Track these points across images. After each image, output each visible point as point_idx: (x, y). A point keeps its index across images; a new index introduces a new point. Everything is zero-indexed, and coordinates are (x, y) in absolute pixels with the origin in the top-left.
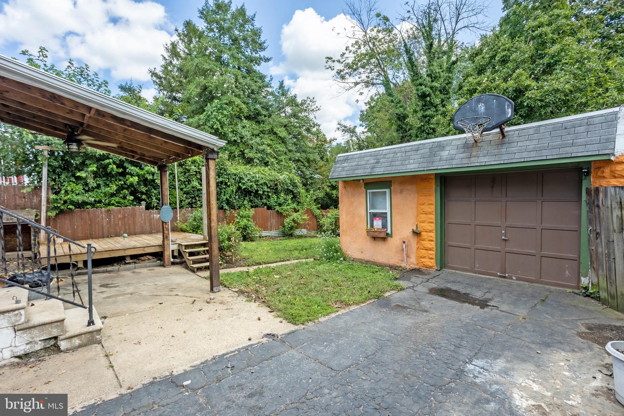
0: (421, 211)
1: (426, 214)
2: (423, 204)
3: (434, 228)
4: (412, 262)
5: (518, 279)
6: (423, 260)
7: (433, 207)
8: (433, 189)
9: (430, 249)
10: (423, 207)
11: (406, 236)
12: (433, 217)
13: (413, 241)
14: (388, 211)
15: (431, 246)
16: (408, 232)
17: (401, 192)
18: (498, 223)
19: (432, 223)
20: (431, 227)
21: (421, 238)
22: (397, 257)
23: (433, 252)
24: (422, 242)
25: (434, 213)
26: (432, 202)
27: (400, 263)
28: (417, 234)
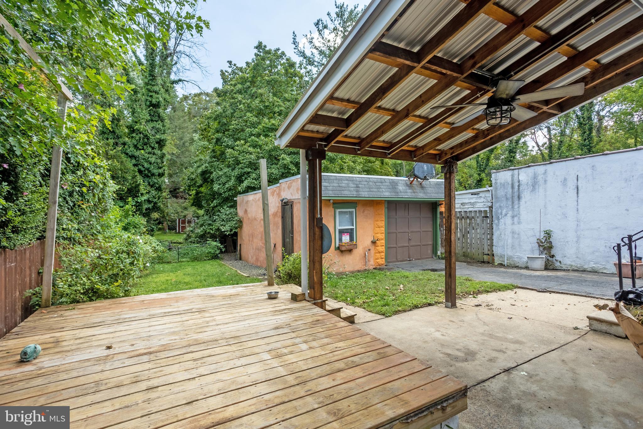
0: (377, 226)
1: (379, 227)
2: (377, 221)
3: (384, 237)
4: (372, 264)
5: (416, 259)
6: (378, 261)
7: (383, 222)
8: (383, 211)
9: (382, 252)
10: (377, 222)
11: (367, 245)
12: (383, 229)
13: (372, 248)
14: (354, 227)
15: (382, 250)
16: (368, 242)
17: (363, 212)
18: (407, 230)
19: (383, 233)
20: (382, 236)
21: (376, 245)
22: (361, 263)
23: (383, 254)
24: (377, 248)
25: (384, 227)
26: (384, 219)
27: (363, 267)
28: (374, 243)
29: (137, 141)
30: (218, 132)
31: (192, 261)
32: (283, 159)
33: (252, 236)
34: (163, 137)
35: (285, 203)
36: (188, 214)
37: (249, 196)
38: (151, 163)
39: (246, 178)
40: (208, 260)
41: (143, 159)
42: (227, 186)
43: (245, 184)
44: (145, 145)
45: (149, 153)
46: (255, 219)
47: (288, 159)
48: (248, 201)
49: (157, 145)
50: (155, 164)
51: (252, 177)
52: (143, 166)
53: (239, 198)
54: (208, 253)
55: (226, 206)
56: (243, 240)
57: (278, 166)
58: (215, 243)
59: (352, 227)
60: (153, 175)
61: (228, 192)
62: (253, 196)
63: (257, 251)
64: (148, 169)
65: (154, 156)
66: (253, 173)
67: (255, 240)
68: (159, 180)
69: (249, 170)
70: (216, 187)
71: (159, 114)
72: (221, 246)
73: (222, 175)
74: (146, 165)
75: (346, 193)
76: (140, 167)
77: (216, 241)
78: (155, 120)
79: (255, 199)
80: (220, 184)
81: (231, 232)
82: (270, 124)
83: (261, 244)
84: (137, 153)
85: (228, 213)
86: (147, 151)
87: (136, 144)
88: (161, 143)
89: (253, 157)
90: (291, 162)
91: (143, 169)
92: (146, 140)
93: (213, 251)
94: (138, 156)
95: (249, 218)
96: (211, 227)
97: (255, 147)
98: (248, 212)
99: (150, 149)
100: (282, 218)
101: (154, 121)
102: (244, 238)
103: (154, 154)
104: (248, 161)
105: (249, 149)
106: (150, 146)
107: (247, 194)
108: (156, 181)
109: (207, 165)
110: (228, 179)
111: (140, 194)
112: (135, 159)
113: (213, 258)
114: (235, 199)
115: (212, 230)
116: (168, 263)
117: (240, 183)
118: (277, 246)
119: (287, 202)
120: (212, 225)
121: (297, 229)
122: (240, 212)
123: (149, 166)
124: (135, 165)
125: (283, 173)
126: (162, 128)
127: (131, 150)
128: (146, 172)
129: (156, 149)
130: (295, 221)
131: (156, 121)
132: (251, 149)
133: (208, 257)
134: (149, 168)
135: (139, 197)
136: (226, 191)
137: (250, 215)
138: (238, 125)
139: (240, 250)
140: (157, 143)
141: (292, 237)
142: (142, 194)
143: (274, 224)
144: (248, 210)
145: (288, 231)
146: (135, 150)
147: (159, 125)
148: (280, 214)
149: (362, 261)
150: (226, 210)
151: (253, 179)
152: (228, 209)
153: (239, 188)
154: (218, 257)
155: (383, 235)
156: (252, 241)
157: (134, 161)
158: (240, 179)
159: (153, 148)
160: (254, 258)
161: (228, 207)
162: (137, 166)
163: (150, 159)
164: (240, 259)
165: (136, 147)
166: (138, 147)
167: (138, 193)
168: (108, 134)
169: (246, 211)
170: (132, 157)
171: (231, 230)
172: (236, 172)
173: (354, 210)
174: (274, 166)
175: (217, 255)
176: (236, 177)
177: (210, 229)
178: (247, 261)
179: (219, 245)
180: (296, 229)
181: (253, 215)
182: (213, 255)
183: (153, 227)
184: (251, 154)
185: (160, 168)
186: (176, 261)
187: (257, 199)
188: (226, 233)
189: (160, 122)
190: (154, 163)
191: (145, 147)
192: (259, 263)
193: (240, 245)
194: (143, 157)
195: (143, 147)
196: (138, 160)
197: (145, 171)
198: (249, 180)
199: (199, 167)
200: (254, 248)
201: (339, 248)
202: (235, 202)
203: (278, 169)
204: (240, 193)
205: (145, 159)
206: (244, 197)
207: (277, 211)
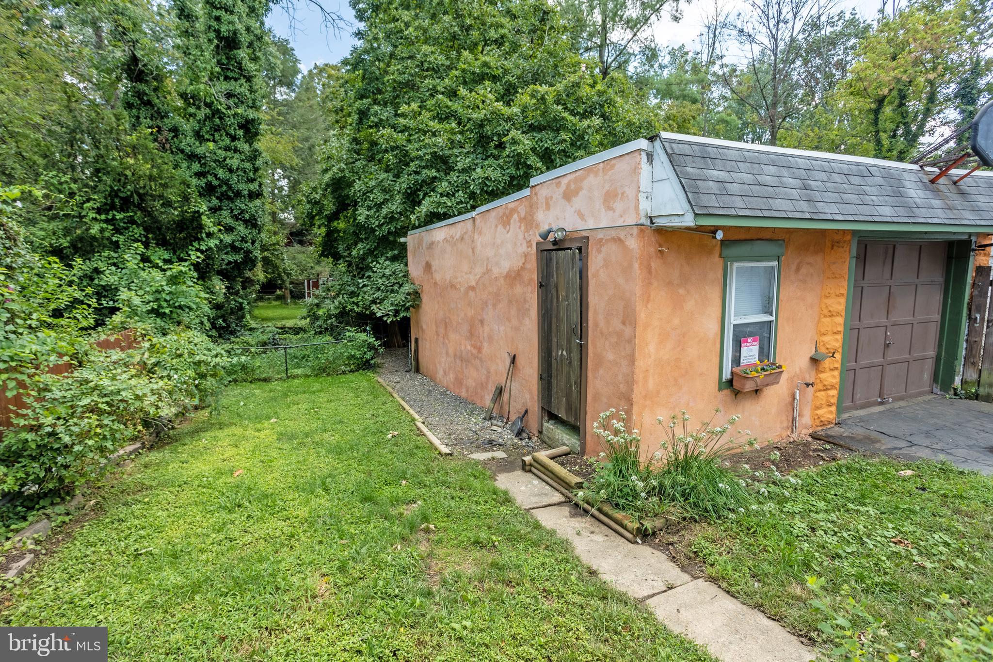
0: (825, 311)
1: (832, 316)
2: (829, 296)
3: (840, 344)
4: (806, 424)
6: (820, 412)
7: (843, 301)
8: (847, 264)
9: (833, 387)
10: (829, 301)
11: (797, 370)
12: (840, 320)
14: (773, 318)
15: (834, 381)
16: (803, 361)
17: (798, 270)
18: (884, 321)
19: (838, 332)
20: (835, 342)
21: (821, 368)
22: (781, 422)
23: (834, 392)
24: (822, 376)
25: (843, 314)
26: (844, 291)
27: (784, 434)
28: (815, 361)
29: (199, 122)
30: (362, 97)
31: (316, 376)
32: (514, 142)
33: (446, 324)
34: (252, 114)
35: (555, 242)
36: (321, 272)
37: (434, 232)
38: (231, 171)
39: (425, 195)
40: (351, 371)
41: (215, 161)
42: (385, 211)
43: (426, 206)
44: (216, 130)
45: (227, 149)
46: (453, 286)
47: (526, 142)
48: (432, 243)
49: (241, 133)
50: (240, 173)
51: (440, 191)
52: (216, 176)
53: (411, 239)
54: (348, 358)
55: (383, 258)
56: (423, 331)
57: (501, 161)
58: (363, 336)
59: (767, 318)
60: (238, 194)
61: (388, 224)
62: (446, 229)
63: (458, 361)
64: (226, 182)
65: (237, 156)
66: (441, 180)
67: (452, 336)
68: (251, 205)
69: (433, 173)
70: (362, 214)
71: (240, 63)
72: (376, 343)
73: (374, 187)
74: (221, 173)
75: (782, 205)
76: (210, 178)
77: (365, 331)
78: (233, 78)
79: (452, 237)
80: (369, 208)
81: (395, 316)
82: (478, 63)
83: (469, 347)
84: (200, 150)
85: (388, 272)
86: (222, 144)
87: (197, 128)
88: (250, 129)
89: (440, 140)
90: (533, 149)
91: (215, 183)
92: (217, 121)
93: (358, 354)
94: (204, 154)
95: (436, 284)
96: (355, 299)
97: (443, 117)
98: (433, 268)
99: (227, 141)
100: (541, 286)
101: (230, 79)
102: (424, 327)
103: (236, 150)
104: (429, 151)
105: (431, 123)
106: (227, 134)
107: (429, 227)
108: (243, 207)
109: (343, 166)
110: (387, 197)
111: (204, 235)
112: (199, 162)
113: (360, 369)
114: (402, 240)
115: (358, 306)
116: (265, 380)
117: (414, 206)
118: (520, 361)
119: (562, 241)
120: (358, 296)
121: (602, 324)
122: (415, 269)
123: (228, 175)
124: (199, 175)
125: (512, 178)
126: (247, 93)
127: (188, 142)
128: (224, 188)
129: (239, 139)
130: (594, 299)
131: (236, 80)
132: (435, 125)
133: (349, 365)
134: (228, 180)
135: (203, 239)
136: (383, 224)
137: (438, 277)
138: (404, 73)
139: (417, 351)
140: (241, 127)
141: (582, 349)
142: (210, 235)
143: (510, 302)
144: (433, 263)
145: (564, 328)
146: (197, 143)
147: (241, 87)
148: (533, 276)
149: (784, 418)
150: (383, 267)
151: (442, 195)
152: (388, 263)
153: (413, 217)
154: (370, 364)
155: (839, 337)
156: (446, 336)
157: (196, 167)
158: (412, 198)
159: (234, 138)
160: (452, 376)
161: (387, 259)
162: (204, 177)
163: (228, 161)
164: (417, 370)
165: (198, 135)
166: (203, 136)
167: (201, 233)
168: (139, 109)
169: (428, 267)
170: (192, 157)
171: (397, 312)
172: (404, 182)
173: (775, 263)
174: (491, 161)
175: (368, 361)
176: (404, 194)
177: (354, 303)
178: (433, 379)
179: (372, 340)
180: (596, 325)
181: (448, 277)
182: (359, 362)
183: (240, 300)
184: (434, 134)
185: (252, 181)
186: (284, 375)
187: (457, 237)
188: (385, 319)
189: (243, 81)
190: (238, 169)
191: (217, 135)
192: (464, 390)
193: (417, 340)
194: (215, 157)
195: (213, 135)
196: (205, 164)
197: (220, 186)
198: (434, 197)
199: (326, 171)
200: (451, 351)
201: (730, 382)
202: (404, 247)
203: (502, 168)
204: (414, 227)
205: (219, 161)
206: (423, 234)
207: (523, 268)
